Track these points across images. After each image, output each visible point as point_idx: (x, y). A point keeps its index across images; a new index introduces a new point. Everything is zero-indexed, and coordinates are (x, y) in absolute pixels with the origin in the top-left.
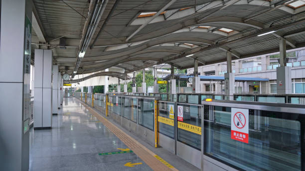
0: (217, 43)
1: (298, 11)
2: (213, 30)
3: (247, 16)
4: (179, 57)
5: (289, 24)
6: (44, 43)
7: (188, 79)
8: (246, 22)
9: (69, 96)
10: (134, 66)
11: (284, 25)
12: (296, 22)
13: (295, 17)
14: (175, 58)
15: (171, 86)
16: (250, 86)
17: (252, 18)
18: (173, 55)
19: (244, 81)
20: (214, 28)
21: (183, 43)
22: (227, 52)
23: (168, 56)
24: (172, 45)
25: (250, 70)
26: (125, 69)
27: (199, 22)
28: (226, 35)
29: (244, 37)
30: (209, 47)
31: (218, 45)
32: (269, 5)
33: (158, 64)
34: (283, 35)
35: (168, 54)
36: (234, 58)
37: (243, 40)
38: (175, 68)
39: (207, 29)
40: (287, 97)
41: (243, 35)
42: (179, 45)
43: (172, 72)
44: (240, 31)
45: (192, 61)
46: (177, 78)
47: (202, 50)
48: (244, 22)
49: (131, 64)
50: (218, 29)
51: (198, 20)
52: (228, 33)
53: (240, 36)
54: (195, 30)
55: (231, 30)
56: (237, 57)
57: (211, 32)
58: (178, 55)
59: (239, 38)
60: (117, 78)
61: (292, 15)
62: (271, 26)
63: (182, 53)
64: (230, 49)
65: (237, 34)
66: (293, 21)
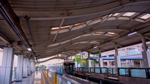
0: (108, 40)
1: (147, 21)
2: (104, 34)
3: (119, 25)
4: (91, 48)
5: (143, 28)
6: (10, 44)
7: (96, 59)
8: (120, 29)
9: (38, 69)
10: (71, 53)
11: (141, 29)
12: (147, 27)
13: (146, 24)
14: (89, 49)
15: (88, 63)
16: (134, 62)
17: (122, 26)
18: (88, 47)
19: (130, 60)
20: (104, 33)
21: (91, 41)
22: (115, 45)
23: (86, 48)
24: (86, 42)
25: (133, 53)
26: (67, 55)
27: (92, 30)
28: (112, 36)
29: (121, 37)
30: (105, 43)
31: (109, 41)
32: (129, 19)
33: (81, 52)
34: (143, 34)
35: (85, 47)
36: (119, 48)
37: (121, 38)
38: (90, 54)
39: (101, 33)
40: (146, 69)
41: (120, 35)
42: (89, 42)
43: (89, 56)
44: (119, 33)
45: (98, 50)
46: (91, 59)
47: (101, 44)
48: (118, 29)
49: (69, 53)
50: (106, 33)
51: (92, 29)
52: (113, 35)
53: (119, 36)
54: (94, 34)
55: (114, 33)
56: (121, 47)
57: (103, 35)
58: (90, 47)
59: (119, 37)
60: (64, 60)
61: (144, 23)
62: (134, 30)
63: (92, 46)
64: (116, 43)
65: (118, 35)
66: (145, 26)
